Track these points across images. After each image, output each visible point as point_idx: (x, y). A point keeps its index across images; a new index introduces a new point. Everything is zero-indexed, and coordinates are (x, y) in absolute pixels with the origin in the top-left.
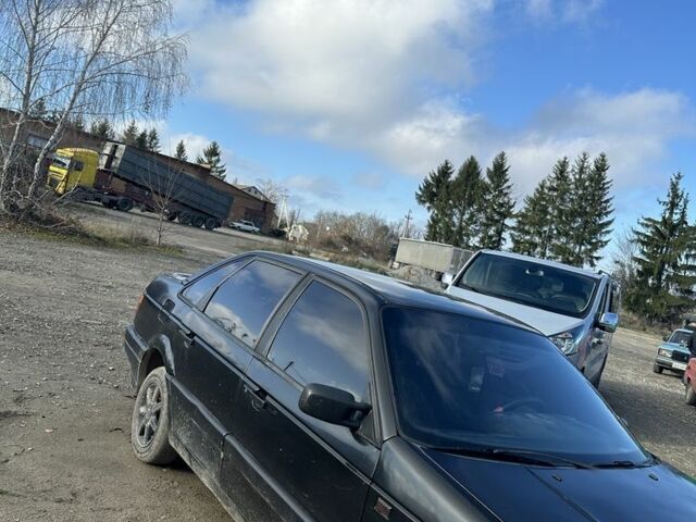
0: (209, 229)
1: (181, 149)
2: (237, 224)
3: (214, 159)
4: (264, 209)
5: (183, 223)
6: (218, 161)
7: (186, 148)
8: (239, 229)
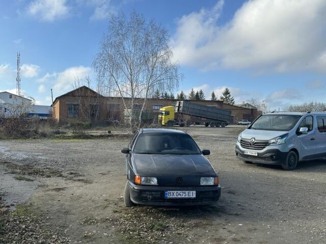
0: (223, 127)
1: (213, 95)
2: (240, 122)
3: (228, 96)
4: (252, 113)
5: (212, 126)
6: (230, 96)
7: (215, 94)
8: (241, 124)
